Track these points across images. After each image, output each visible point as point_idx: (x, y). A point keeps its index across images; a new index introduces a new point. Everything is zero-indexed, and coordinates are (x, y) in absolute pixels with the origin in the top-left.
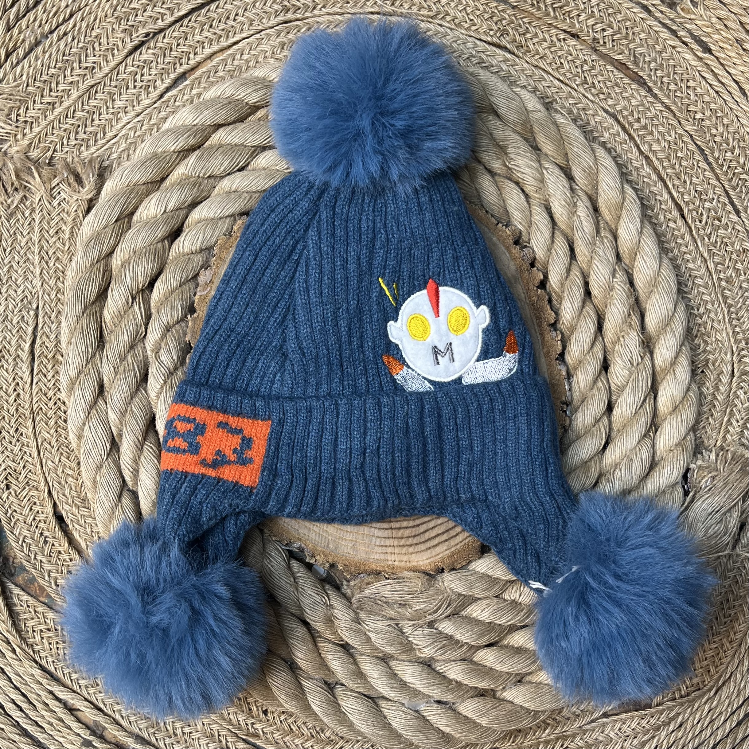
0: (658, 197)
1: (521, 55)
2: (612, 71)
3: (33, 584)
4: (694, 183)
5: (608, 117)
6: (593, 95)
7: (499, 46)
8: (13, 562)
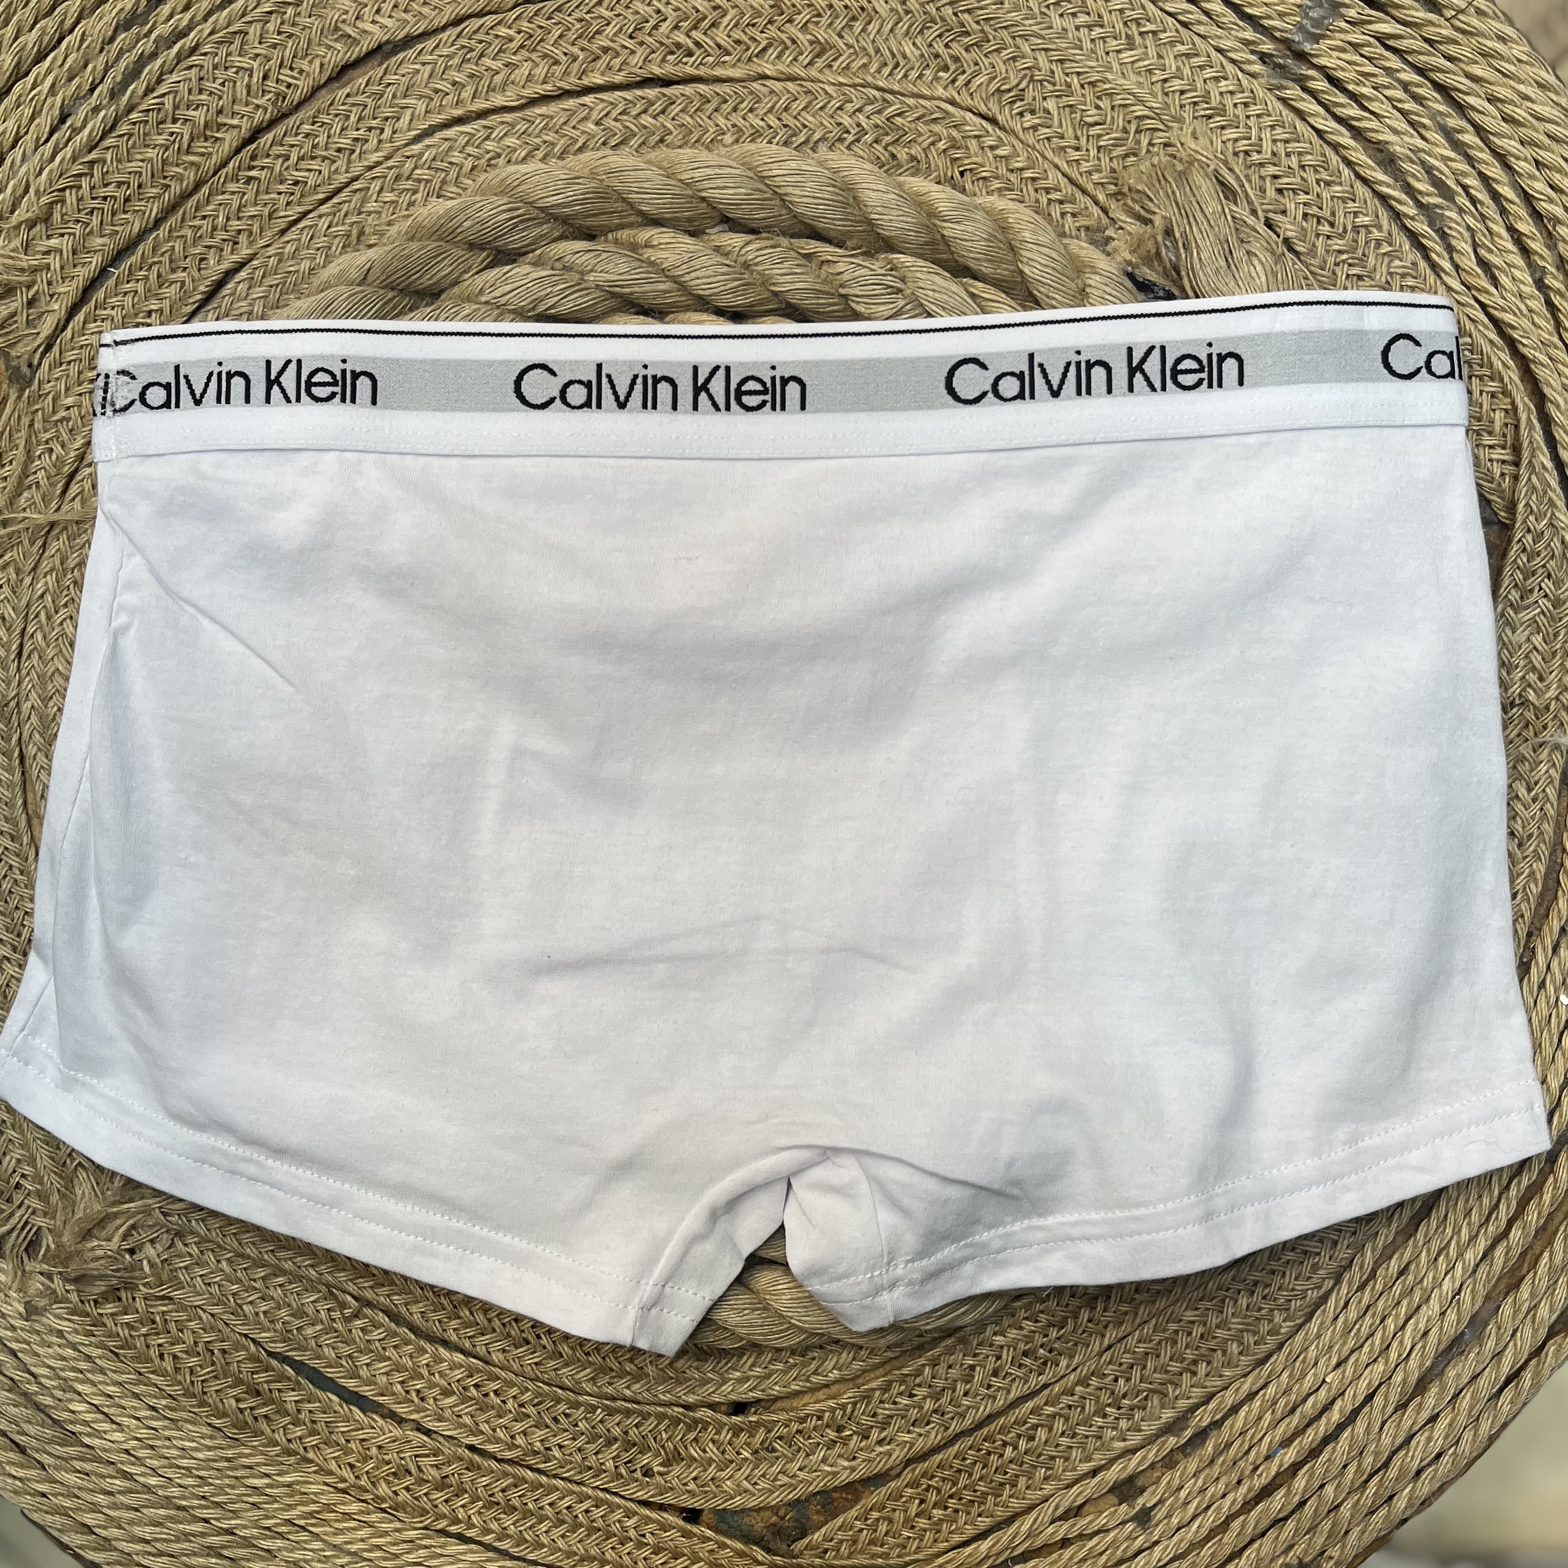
0: (614, 114)
1: (249, 251)
2: (348, 95)
3: (833, 1500)
4: (615, 35)
5: (427, 141)
6: (377, 150)
7: (220, 285)
8: (783, 1518)
